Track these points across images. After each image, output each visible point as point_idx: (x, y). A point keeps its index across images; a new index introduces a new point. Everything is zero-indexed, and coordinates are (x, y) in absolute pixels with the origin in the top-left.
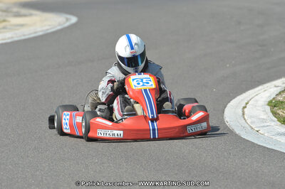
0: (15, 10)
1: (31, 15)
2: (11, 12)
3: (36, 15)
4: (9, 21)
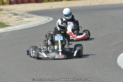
0: (26, 15)
2: (24, 16)
3: (35, 17)
4: (23, 20)
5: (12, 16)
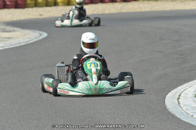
0: (2, 27)
1: (17, 31)
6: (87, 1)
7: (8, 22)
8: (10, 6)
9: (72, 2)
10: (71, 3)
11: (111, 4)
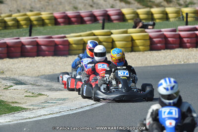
5: (11, 86)
6: (159, 45)
7: (49, 76)
8: (47, 52)
9: (138, 46)
10: (135, 48)
11: (195, 49)
